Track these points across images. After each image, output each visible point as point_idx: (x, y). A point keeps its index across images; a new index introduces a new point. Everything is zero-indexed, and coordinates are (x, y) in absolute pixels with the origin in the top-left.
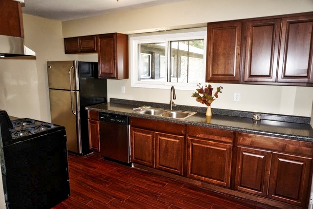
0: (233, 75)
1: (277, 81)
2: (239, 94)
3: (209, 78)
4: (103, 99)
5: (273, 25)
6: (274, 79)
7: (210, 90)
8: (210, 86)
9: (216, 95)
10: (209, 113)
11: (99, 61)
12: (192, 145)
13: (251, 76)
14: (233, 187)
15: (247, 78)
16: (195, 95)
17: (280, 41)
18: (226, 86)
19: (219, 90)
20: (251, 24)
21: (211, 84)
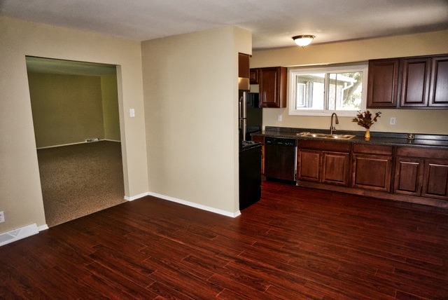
0: (391, 102)
1: (428, 106)
2: (395, 119)
3: (370, 105)
4: (258, 128)
5: (425, 62)
6: (426, 104)
7: (368, 115)
8: (368, 112)
9: (375, 120)
10: (368, 136)
11: (260, 92)
12: (357, 160)
13: (406, 102)
14: (392, 191)
15: (403, 104)
16: (355, 120)
17: (431, 74)
18: (384, 111)
19: (377, 115)
20: (406, 61)
21: (369, 110)
